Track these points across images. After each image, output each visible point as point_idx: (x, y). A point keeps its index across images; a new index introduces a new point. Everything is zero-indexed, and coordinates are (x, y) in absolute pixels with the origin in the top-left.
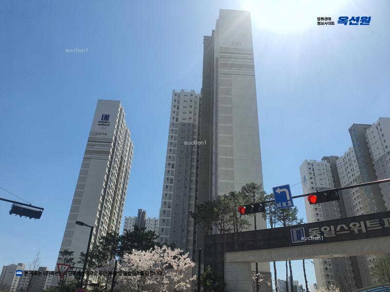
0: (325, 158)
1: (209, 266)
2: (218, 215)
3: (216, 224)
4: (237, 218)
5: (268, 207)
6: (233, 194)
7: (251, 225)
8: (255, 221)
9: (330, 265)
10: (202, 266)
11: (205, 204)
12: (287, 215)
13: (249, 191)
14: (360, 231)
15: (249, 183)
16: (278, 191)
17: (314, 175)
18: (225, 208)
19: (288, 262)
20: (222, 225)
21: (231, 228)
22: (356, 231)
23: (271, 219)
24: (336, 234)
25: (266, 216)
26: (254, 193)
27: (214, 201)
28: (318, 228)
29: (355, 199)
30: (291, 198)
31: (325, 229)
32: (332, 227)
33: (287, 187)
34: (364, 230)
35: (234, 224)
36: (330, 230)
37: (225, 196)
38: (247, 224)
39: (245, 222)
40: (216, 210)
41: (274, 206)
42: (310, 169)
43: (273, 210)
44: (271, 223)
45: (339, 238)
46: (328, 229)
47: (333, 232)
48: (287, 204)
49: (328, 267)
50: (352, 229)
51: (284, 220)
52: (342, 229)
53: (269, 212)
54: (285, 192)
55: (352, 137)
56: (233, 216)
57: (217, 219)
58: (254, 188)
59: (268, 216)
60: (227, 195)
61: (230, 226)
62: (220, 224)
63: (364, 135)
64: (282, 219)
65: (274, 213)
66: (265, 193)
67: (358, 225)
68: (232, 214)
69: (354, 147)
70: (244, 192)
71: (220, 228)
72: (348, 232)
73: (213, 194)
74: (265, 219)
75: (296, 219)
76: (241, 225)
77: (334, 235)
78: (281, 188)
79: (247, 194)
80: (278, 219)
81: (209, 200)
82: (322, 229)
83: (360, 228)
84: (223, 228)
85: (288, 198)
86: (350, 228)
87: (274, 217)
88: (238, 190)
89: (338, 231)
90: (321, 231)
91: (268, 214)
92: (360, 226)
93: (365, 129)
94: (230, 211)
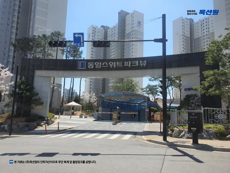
0: (103, 26)
1: (23, 77)
2: (32, 47)
3: (30, 54)
4: (45, 52)
5: (66, 48)
6: (44, 36)
7: (54, 57)
8: (57, 55)
9: (93, 83)
10: (19, 77)
11: (23, 39)
12: (76, 54)
13: (55, 36)
14: (113, 66)
15: (56, 31)
16: (77, 36)
17: (95, 35)
18: (38, 44)
19: (72, 79)
20: (35, 54)
21: (41, 57)
22: (111, 66)
23: (67, 55)
24: (101, 67)
25: (64, 53)
26: (58, 38)
27: (31, 38)
28: (93, 63)
29: (112, 52)
30: (84, 41)
31: (97, 64)
32: (100, 63)
33: (82, 34)
34: (115, 66)
35: (43, 55)
36: (99, 65)
37: (39, 36)
38: (51, 56)
39: (50, 55)
40: (31, 44)
41: (70, 48)
42: (93, 30)
43: (69, 50)
44: (66, 57)
45: (102, 69)
46: (98, 64)
47: (100, 66)
48: (80, 44)
49: (92, 84)
50: (109, 65)
51: (74, 57)
52: (105, 65)
53: (66, 51)
54: (80, 37)
55: (119, 17)
56: (43, 50)
57: (31, 50)
58: (59, 35)
59: (65, 53)
60: (41, 36)
61: (40, 56)
62: (34, 53)
63: (125, 18)
64: (73, 56)
65: (69, 52)
66: (65, 39)
67: (113, 63)
68: (42, 49)
69: (119, 23)
70: (52, 36)
71: (33, 56)
72: (108, 66)
73: (30, 34)
74: (63, 55)
75: (81, 57)
76: (47, 56)
77: (100, 67)
78: (78, 34)
79: (54, 38)
80: (70, 56)
81: (27, 37)
82: (95, 64)
83: (113, 65)
84: (35, 56)
85: (82, 41)
86: (109, 64)
87: (69, 54)
88: (48, 34)
89: (103, 66)
90: (94, 64)
91: (65, 52)
92: (114, 64)
93: (126, 14)
94: (41, 47)
